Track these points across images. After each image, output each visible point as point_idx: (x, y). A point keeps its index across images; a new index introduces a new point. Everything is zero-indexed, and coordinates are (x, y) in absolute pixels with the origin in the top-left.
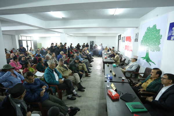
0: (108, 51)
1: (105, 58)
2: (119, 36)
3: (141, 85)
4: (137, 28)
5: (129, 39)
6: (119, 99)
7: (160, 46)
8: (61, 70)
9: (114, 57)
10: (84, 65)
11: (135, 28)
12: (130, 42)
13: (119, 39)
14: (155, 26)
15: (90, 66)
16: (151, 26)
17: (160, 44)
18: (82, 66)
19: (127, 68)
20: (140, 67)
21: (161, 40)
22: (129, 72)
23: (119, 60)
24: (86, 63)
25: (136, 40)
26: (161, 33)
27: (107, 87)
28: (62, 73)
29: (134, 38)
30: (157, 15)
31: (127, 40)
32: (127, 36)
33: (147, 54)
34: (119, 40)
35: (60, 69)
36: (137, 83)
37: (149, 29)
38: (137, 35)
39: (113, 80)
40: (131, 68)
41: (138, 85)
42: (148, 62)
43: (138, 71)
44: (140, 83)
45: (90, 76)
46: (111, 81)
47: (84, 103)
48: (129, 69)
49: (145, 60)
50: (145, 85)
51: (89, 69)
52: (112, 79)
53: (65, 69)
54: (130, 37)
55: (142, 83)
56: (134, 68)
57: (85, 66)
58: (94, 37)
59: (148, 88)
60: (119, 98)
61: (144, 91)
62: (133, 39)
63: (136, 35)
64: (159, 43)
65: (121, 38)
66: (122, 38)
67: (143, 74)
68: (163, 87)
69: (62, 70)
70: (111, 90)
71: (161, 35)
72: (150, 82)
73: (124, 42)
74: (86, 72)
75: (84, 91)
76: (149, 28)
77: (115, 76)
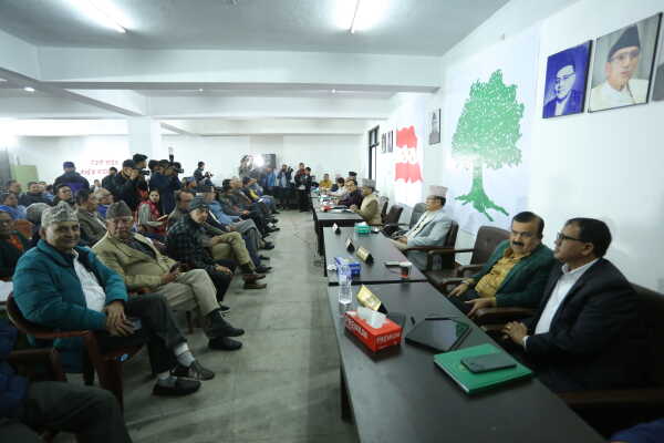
0: (335, 188)
1: (323, 209)
2: (370, 133)
3: (472, 287)
4: (435, 90)
5: (407, 137)
6: (399, 345)
7: (519, 144)
8: (119, 261)
9: (359, 206)
10: (234, 238)
11: (429, 94)
12: (412, 150)
13: (373, 143)
14: (497, 76)
15: (262, 248)
16: (485, 79)
17: (519, 136)
18: (227, 242)
19: (412, 237)
20: (457, 227)
21: (521, 121)
22: (422, 249)
23: (379, 216)
24: (245, 235)
25: (435, 137)
26: (519, 99)
27: (341, 305)
28: (126, 272)
29: (429, 131)
30: (503, 37)
31: (400, 144)
32: (400, 129)
33: (477, 182)
34: (373, 149)
35: (115, 255)
36: (458, 283)
37: (477, 90)
38: (437, 117)
39: (364, 277)
40: (426, 234)
41: (461, 288)
42: (481, 210)
43: (453, 244)
44: (467, 281)
45: (264, 286)
46: (356, 281)
47: (237, 402)
48: (420, 240)
49: (471, 204)
50: (489, 284)
51: (262, 258)
52: (358, 275)
53: (141, 255)
54: (412, 128)
55: (477, 280)
56: (436, 235)
57: (241, 245)
58: (278, 138)
59: (500, 291)
60: (398, 339)
61: (489, 305)
62: (422, 137)
63: (434, 117)
64: (517, 135)
65: (380, 140)
66: (384, 137)
67: (471, 254)
68: (561, 274)
69: (126, 260)
70: (361, 312)
71: (522, 106)
72: (504, 268)
73: (391, 150)
74: (245, 268)
75: (238, 346)
76: (478, 85)
77: (370, 260)
